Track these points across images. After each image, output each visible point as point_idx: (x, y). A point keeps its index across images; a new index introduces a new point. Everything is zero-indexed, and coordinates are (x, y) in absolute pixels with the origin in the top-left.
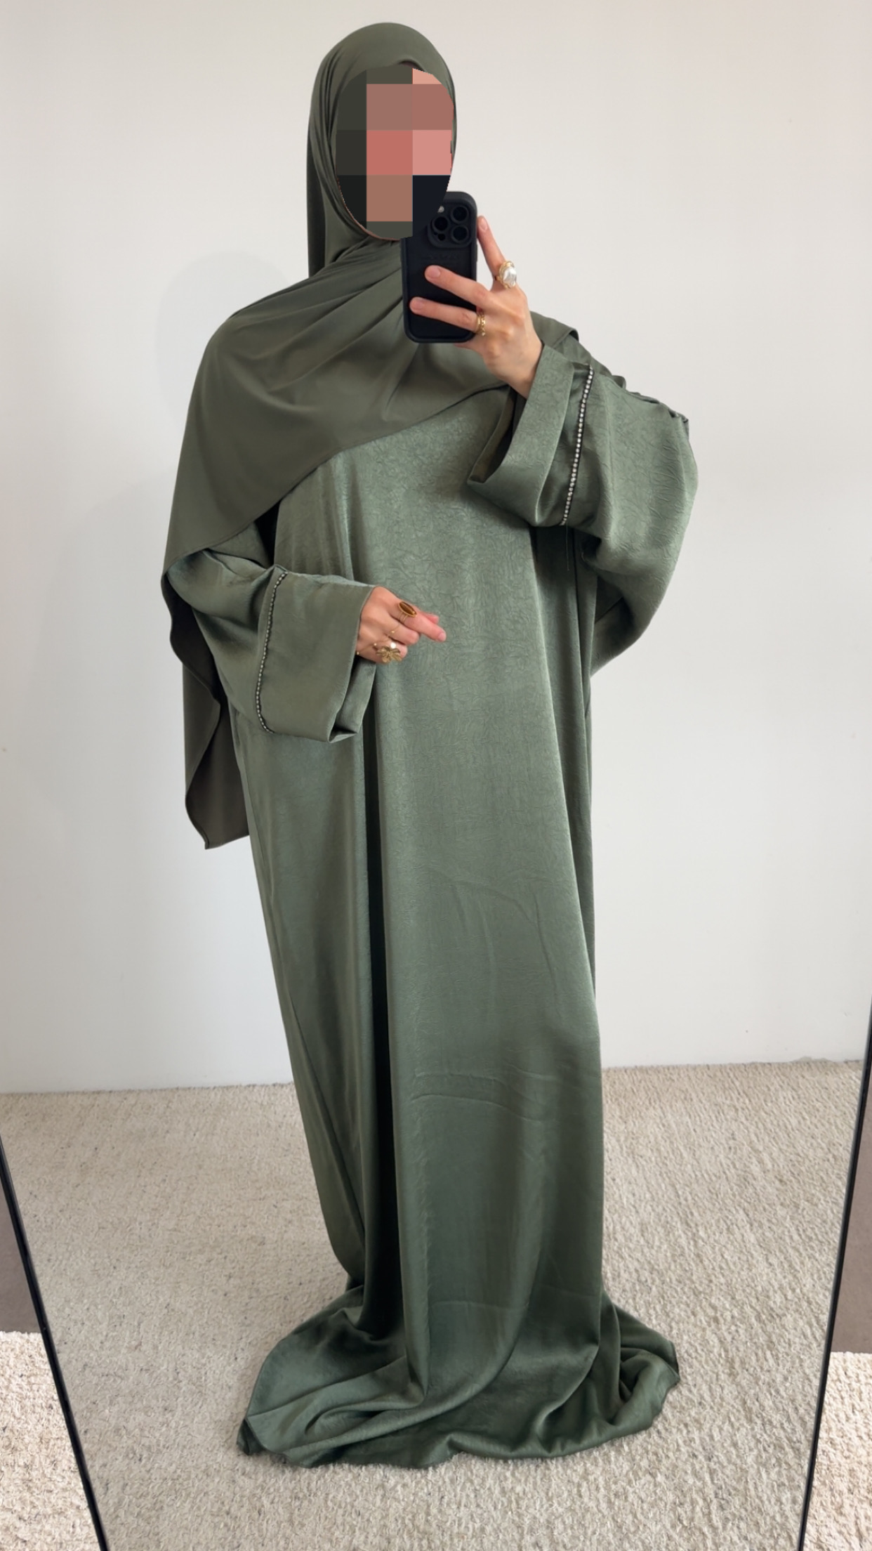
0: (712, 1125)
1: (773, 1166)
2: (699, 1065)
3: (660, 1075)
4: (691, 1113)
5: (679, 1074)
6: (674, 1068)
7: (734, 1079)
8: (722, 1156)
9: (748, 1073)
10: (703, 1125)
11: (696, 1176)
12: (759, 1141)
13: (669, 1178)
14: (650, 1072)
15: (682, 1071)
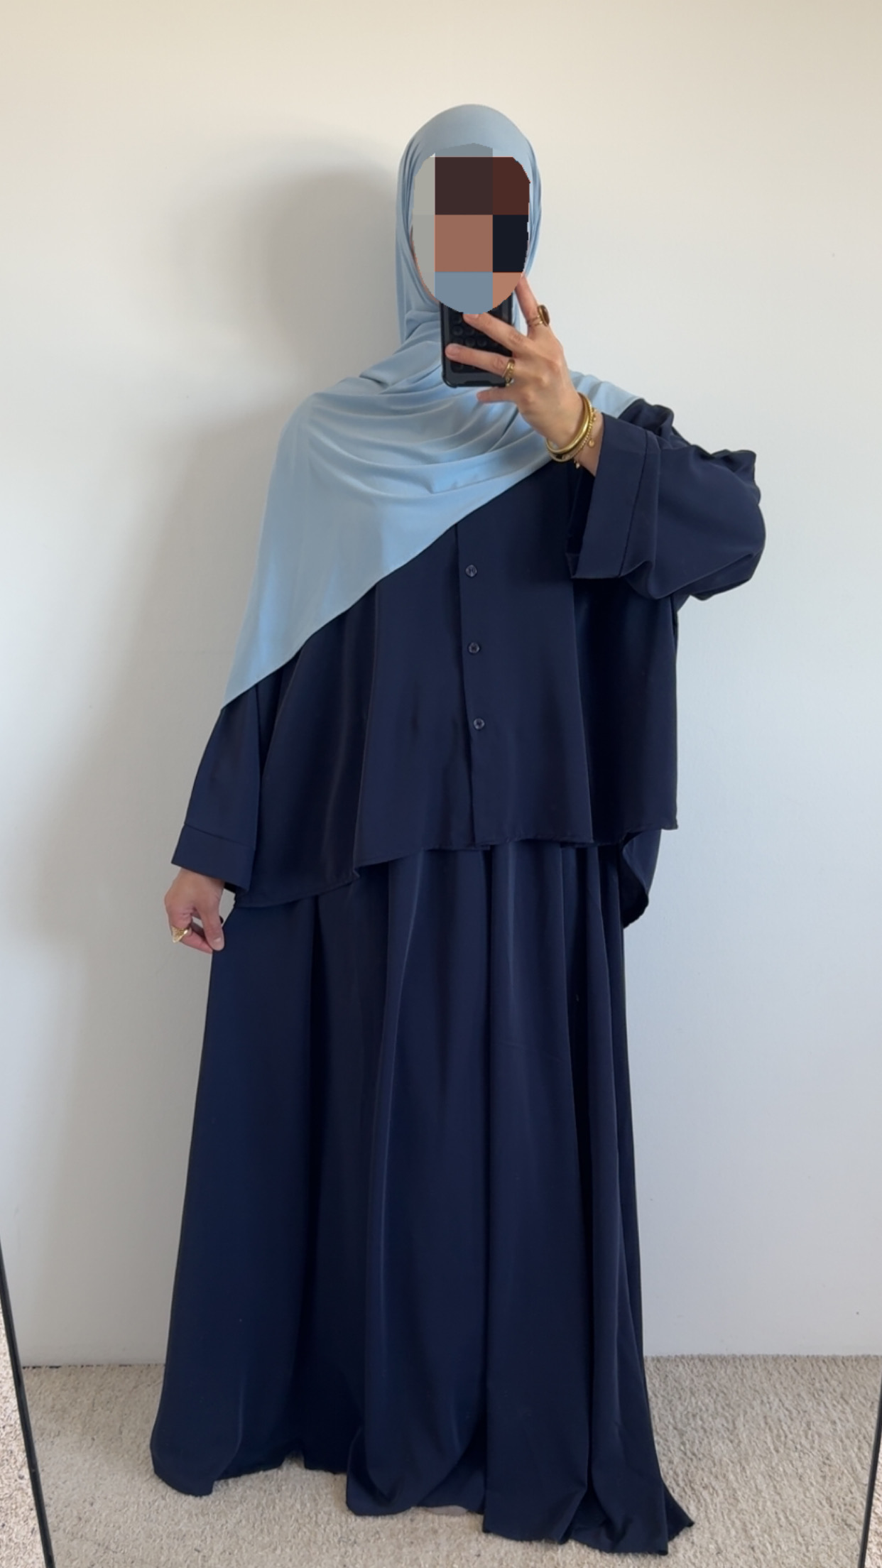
0: (801, 1444)
2: (784, 1356)
3: (729, 1366)
5: (754, 1367)
6: (746, 1359)
9: (846, 1367)
11: (779, 1519)
14: (716, 1363)
15: (757, 1364)
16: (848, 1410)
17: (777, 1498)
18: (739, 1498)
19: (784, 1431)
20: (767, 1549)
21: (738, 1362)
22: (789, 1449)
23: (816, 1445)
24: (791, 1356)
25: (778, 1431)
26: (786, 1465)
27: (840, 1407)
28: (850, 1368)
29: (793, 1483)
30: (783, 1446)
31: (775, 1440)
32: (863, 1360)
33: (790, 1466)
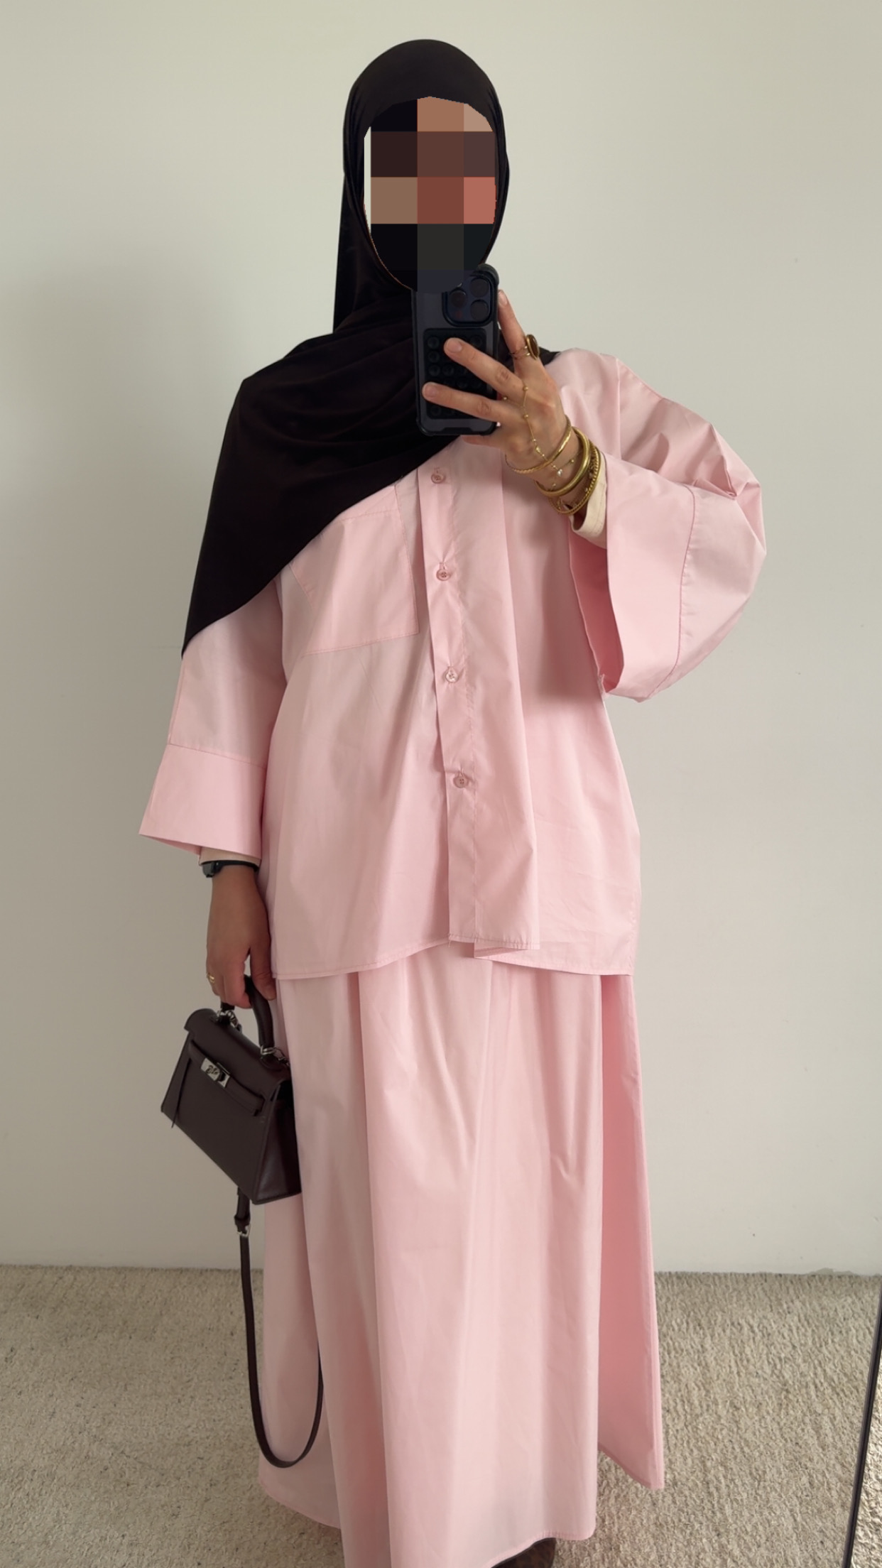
0: (762, 1368)
1: (833, 1438)
2: (753, 1275)
4: (736, 1346)
5: (727, 1286)
7: (794, 1298)
8: (769, 1419)
9: (811, 1288)
10: (751, 1367)
11: (733, 1448)
12: (817, 1396)
13: (699, 1449)
14: (693, 1282)
15: (729, 1284)
19: (747, 1355)
20: (721, 1483)
22: (750, 1374)
23: (776, 1371)
25: (741, 1355)
26: (745, 1391)
28: (813, 1288)
29: (750, 1410)
30: (744, 1371)
31: (739, 1363)
33: (750, 1391)
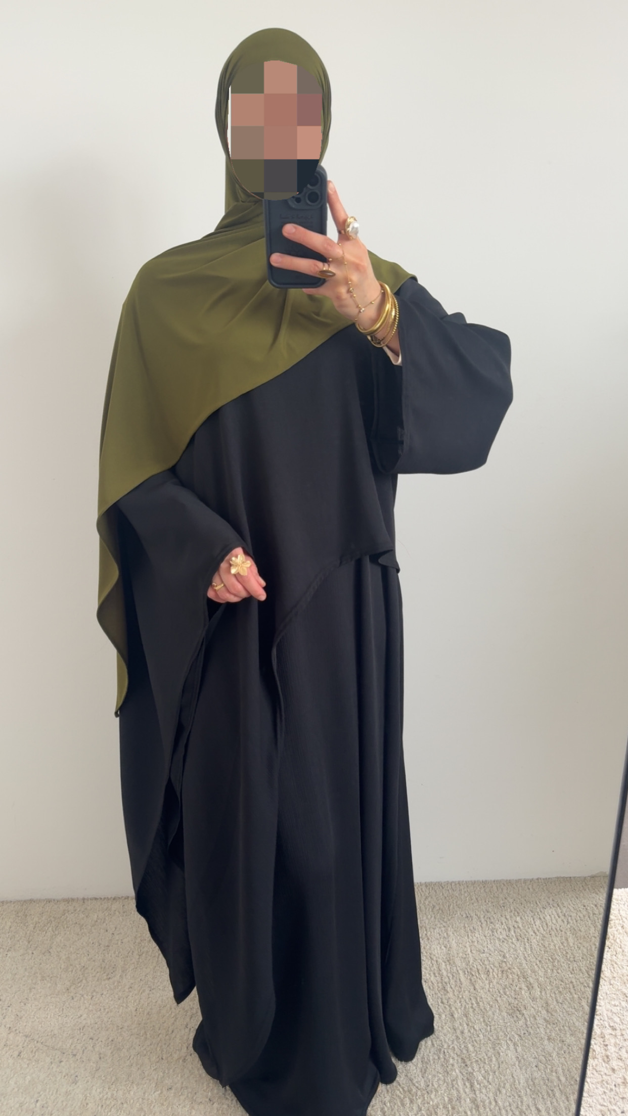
5: (460, 891)
6: (456, 884)
7: (507, 896)
16: (518, 919)
17: (472, 990)
18: (449, 989)
21: (449, 886)
24: (483, 882)
27: (514, 918)
32: (529, 882)
